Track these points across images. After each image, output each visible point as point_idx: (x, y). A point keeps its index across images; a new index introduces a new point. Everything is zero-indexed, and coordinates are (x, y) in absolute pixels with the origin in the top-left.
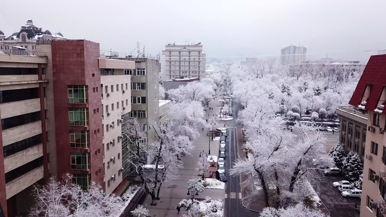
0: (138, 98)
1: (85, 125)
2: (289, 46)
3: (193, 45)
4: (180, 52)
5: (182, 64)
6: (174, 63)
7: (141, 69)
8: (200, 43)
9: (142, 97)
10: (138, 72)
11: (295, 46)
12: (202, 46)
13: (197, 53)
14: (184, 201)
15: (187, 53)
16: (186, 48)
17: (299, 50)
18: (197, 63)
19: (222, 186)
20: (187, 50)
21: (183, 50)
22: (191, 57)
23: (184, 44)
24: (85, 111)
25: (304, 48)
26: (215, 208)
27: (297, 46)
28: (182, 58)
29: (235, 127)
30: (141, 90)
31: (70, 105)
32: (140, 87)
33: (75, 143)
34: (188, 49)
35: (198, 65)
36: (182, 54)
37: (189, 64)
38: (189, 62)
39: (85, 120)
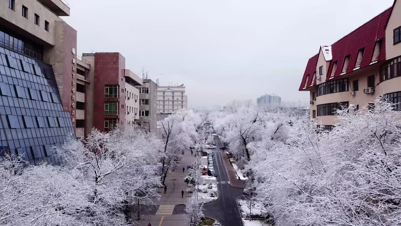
0: (142, 112)
1: (116, 114)
2: (265, 96)
3: (176, 86)
4: (164, 92)
5: (166, 103)
6: (159, 103)
7: (146, 88)
8: (183, 85)
9: (145, 111)
10: (143, 90)
11: (270, 96)
12: (184, 87)
13: (180, 94)
14: (188, 177)
15: (171, 94)
16: (170, 89)
17: (274, 99)
18: (180, 103)
19: (214, 178)
20: (170, 90)
21: (167, 90)
22: (175, 97)
23: (168, 85)
24: (117, 104)
25: (278, 97)
26: (210, 185)
27: (272, 95)
28: (166, 98)
29: (220, 152)
30: (145, 105)
31: (107, 99)
32: (144, 103)
33: (108, 128)
34: (172, 90)
35: (181, 104)
36: (166, 94)
37: (173, 103)
38: (173, 101)
39: (116, 110)
